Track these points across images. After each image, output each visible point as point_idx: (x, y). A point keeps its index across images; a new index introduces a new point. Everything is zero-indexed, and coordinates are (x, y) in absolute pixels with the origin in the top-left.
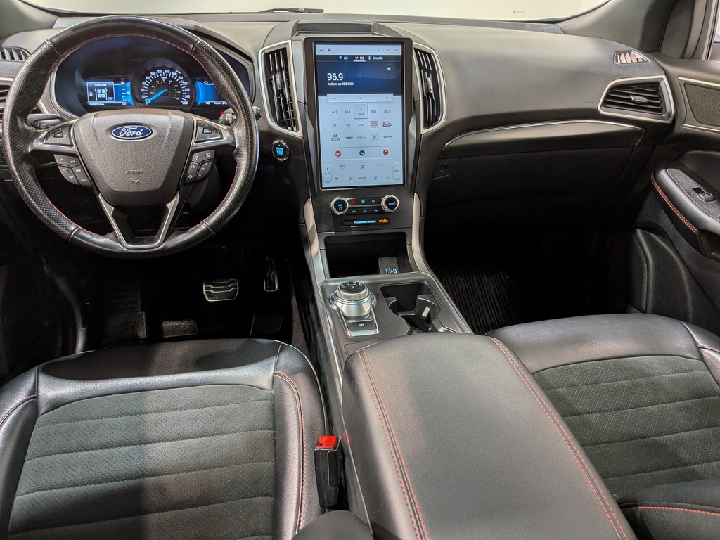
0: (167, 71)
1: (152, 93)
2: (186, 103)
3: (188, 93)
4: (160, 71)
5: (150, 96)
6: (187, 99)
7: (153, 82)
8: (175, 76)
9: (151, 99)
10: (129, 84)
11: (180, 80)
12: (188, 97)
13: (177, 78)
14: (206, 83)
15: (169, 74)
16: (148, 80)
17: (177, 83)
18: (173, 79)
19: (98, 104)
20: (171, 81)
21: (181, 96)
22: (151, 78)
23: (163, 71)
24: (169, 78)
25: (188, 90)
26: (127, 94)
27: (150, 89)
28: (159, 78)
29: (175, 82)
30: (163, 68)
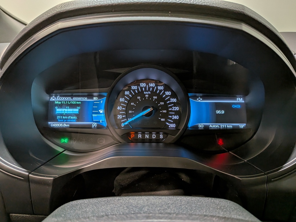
0: (152, 85)
1: (130, 112)
2: (173, 126)
3: (176, 113)
4: (143, 85)
5: (128, 116)
6: (175, 121)
7: (133, 98)
8: (161, 91)
9: (130, 120)
10: (103, 101)
11: (167, 96)
12: (176, 117)
13: (164, 93)
14: (200, 100)
15: (153, 88)
16: (127, 96)
17: (163, 100)
18: (158, 95)
19: (61, 125)
20: (155, 97)
21: (166, 116)
22: (131, 93)
23: (147, 84)
24: (153, 93)
25: (177, 109)
26: (99, 113)
27: (128, 107)
28: (141, 93)
29: (161, 98)
30: (147, 80)
